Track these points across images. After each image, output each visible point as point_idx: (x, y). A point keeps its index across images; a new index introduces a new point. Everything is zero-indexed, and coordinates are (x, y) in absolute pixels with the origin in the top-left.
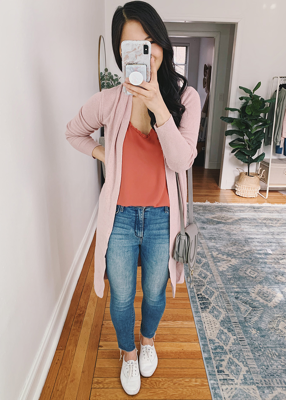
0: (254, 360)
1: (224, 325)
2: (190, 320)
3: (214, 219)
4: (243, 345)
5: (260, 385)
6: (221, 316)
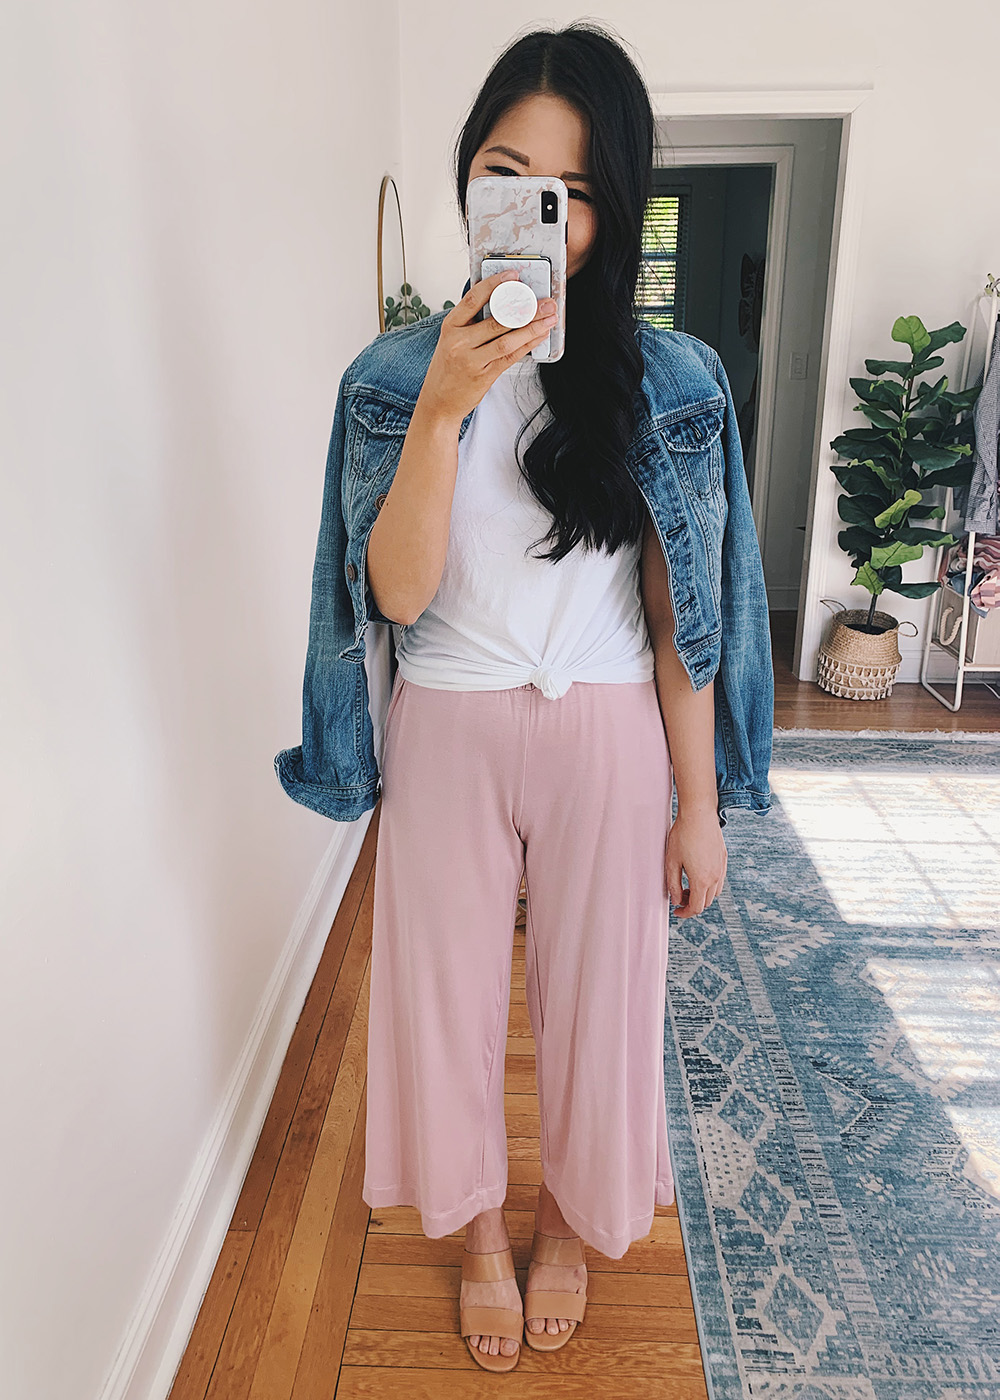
0: (867, 1285)
1: (769, 1160)
4: (833, 1231)
5: (886, 1377)
6: (762, 1129)
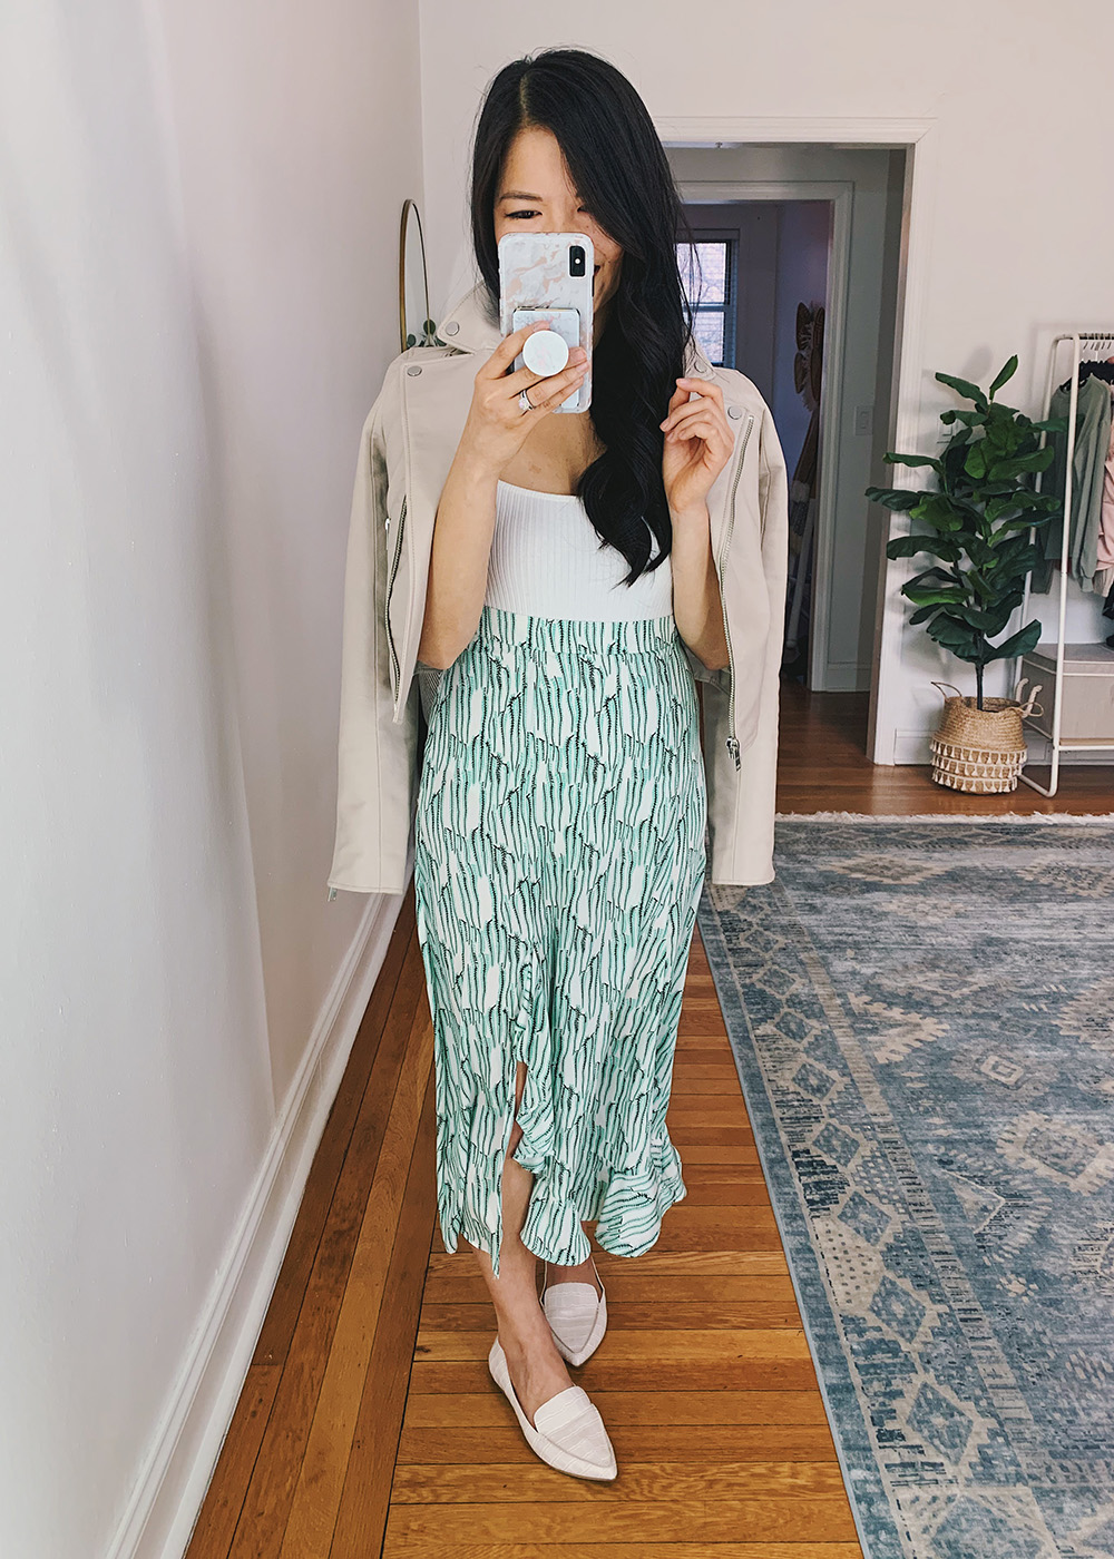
0: (1018, 1390)
1: (898, 1264)
2: (767, 1247)
3: (855, 875)
4: (975, 1335)
5: (1046, 1485)
6: (888, 1231)
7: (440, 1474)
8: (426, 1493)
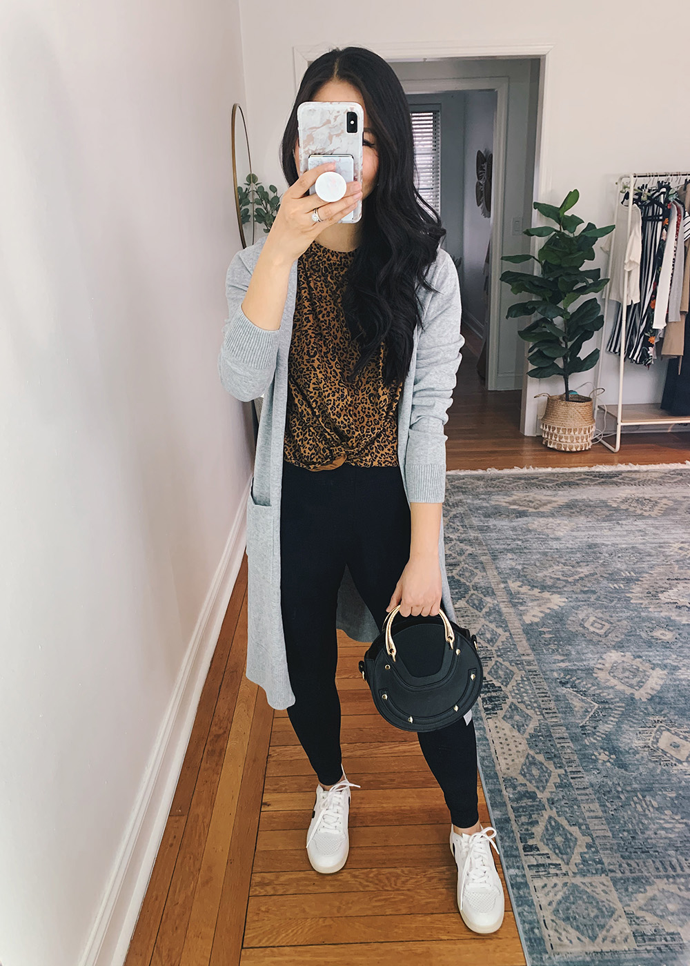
1: (536, 746)
3: (512, 507)
4: (580, 787)
5: (619, 875)
6: (531, 726)
7: (277, 878)
8: (269, 890)
